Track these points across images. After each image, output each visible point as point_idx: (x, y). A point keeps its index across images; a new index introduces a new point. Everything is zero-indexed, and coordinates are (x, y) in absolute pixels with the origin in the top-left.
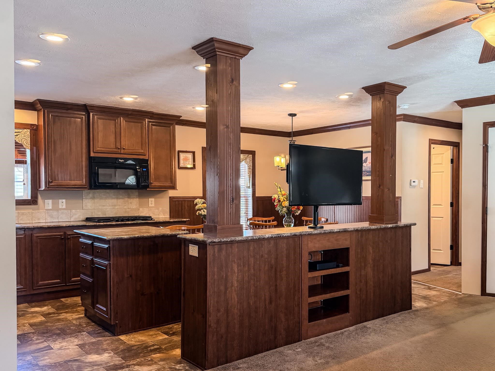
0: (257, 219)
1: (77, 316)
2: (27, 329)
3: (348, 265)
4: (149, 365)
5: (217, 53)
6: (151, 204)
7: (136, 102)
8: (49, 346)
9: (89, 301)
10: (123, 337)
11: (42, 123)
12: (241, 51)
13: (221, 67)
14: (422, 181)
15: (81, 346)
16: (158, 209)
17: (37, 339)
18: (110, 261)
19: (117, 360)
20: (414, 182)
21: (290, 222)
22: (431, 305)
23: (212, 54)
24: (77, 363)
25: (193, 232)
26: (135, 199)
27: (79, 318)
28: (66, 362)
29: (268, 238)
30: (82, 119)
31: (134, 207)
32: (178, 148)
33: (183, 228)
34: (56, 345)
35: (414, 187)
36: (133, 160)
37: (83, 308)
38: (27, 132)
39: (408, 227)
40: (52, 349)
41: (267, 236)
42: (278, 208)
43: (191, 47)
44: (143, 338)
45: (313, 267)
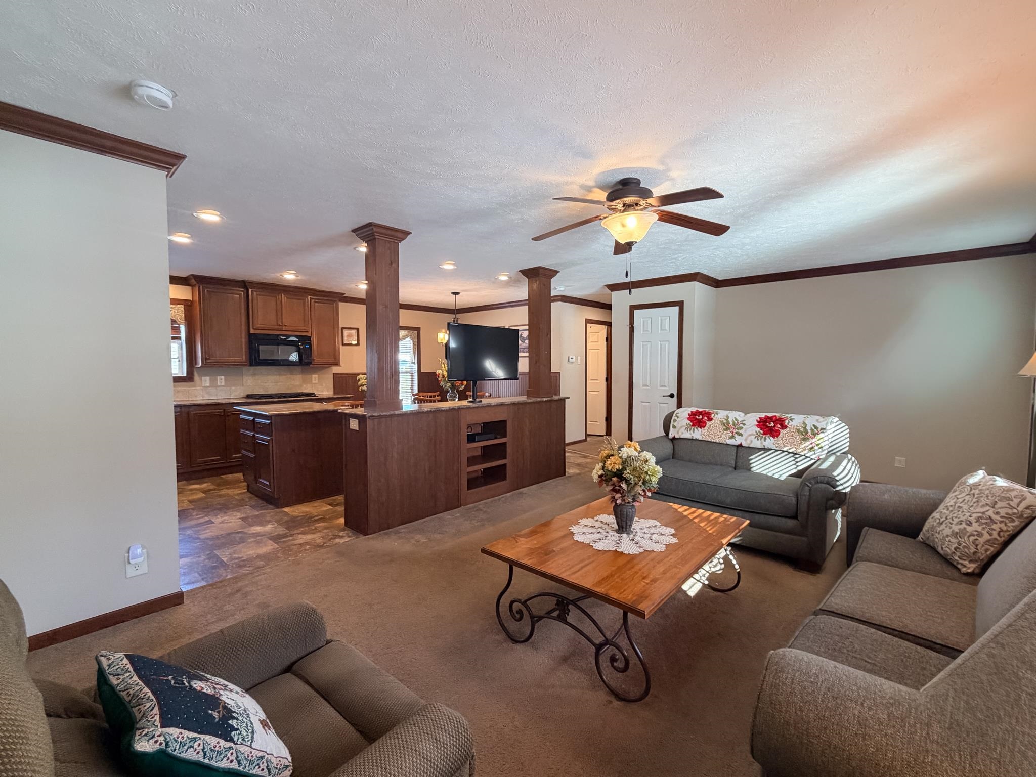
0: (421, 394)
1: (240, 492)
2: (186, 505)
3: (505, 436)
4: (313, 533)
5: (376, 237)
6: (315, 380)
7: (297, 280)
8: (210, 520)
9: (251, 478)
10: (286, 510)
11: (197, 298)
12: (399, 235)
13: (380, 250)
14: (579, 358)
15: (243, 519)
16: (322, 385)
17: (197, 515)
18: (272, 436)
19: (281, 530)
20: (572, 358)
21: (455, 397)
22: (583, 471)
23: (371, 238)
24: (240, 535)
25: (357, 407)
26: (298, 376)
27: (241, 494)
28: (229, 534)
29: (427, 411)
30: (240, 295)
31: (298, 383)
32: (341, 326)
33: (346, 404)
34: (218, 519)
35: (572, 363)
36: (296, 336)
37: (245, 484)
38: (181, 308)
39: (563, 400)
40: (213, 523)
41: (426, 410)
42: (442, 384)
43: (350, 230)
44: (307, 510)
45: (471, 439)
